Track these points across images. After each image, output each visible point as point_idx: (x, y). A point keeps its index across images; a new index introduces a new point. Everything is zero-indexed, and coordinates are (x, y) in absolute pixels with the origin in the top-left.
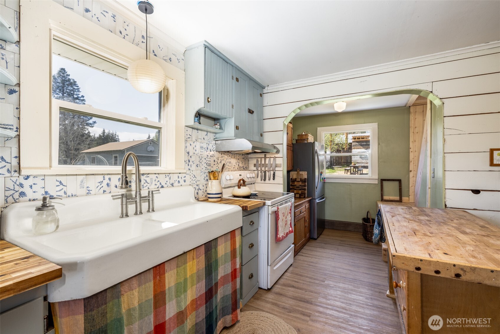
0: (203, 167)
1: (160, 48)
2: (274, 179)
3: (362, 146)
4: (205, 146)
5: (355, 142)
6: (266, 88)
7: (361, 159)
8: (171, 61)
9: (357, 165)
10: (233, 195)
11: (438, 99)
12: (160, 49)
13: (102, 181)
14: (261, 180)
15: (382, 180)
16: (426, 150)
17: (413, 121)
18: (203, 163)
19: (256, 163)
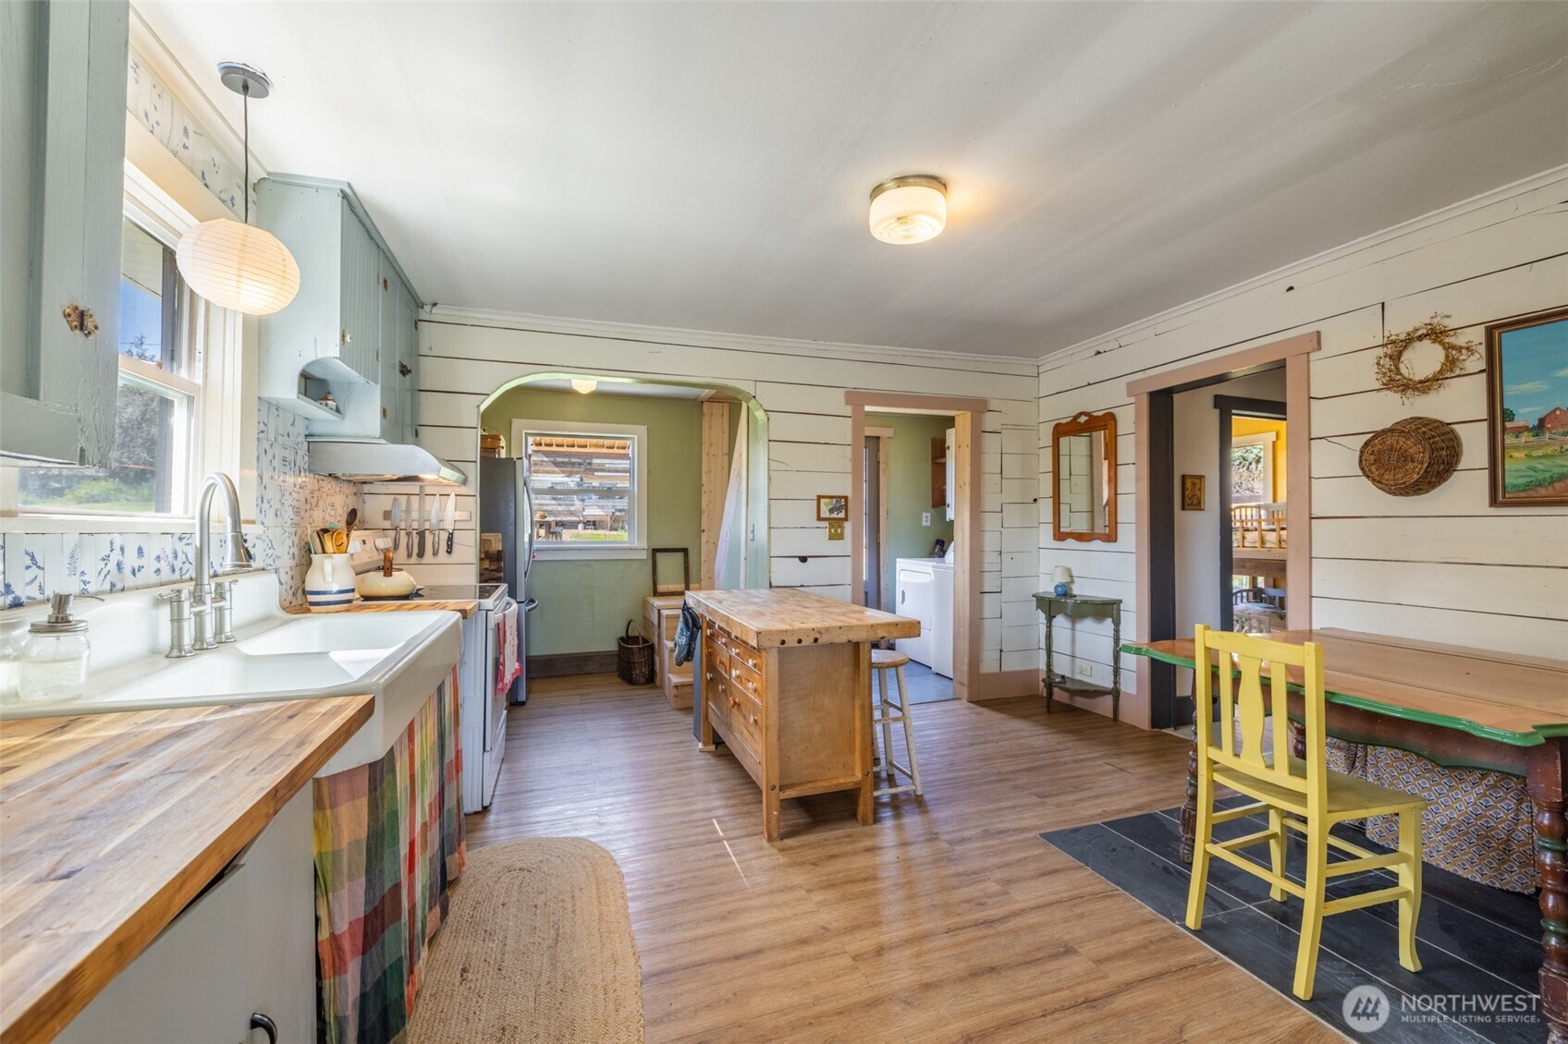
0: (286, 516)
1: (214, 165)
2: (449, 552)
3: (557, 466)
4: (290, 458)
5: (539, 454)
6: (427, 308)
7: (553, 502)
8: (233, 205)
9: (549, 519)
10: (362, 596)
11: (762, 411)
12: (216, 168)
13: (109, 556)
14: (409, 556)
15: (655, 551)
16: (739, 491)
17: (707, 430)
18: (287, 504)
19: (389, 509)
